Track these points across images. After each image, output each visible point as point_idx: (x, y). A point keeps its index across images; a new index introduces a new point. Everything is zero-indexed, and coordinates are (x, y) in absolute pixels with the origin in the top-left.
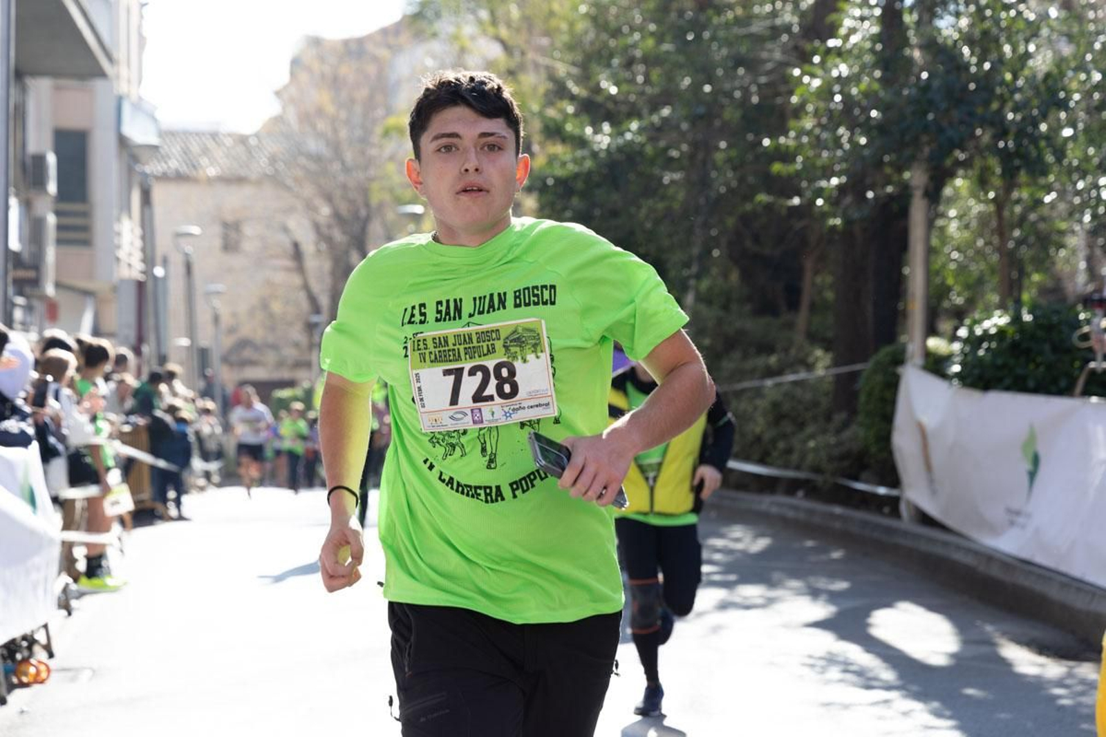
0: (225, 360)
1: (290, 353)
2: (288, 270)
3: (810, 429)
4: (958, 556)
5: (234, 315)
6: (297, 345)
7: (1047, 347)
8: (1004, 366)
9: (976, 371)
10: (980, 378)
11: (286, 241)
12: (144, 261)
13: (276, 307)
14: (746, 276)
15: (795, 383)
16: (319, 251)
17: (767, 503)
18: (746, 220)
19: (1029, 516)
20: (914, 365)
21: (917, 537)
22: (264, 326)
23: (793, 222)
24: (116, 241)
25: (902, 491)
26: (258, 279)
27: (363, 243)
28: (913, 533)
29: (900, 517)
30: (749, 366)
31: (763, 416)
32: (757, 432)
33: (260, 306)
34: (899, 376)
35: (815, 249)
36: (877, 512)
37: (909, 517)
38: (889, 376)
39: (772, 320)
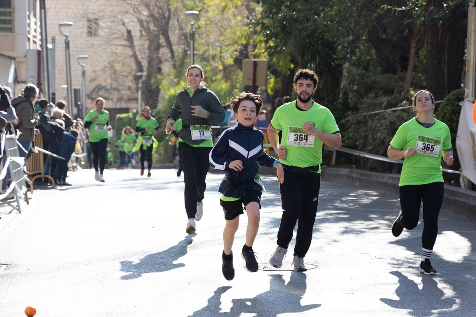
0: (89, 96)
1: (126, 93)
2: (124, 46)
5: (94, 71)
6: (129, 89)
11: (123, 30)
12: (41, 40)
13: (118, 67)
14: (379, 51)
15: (403, 110)
16: (142, 35)
17: (387, 178)
18: (379, 19)
20: (469, 101)
21: (468, 196)
22: (111, 78)
23: (405, 20)
24: (28, 29)
25: (461, 172)
26: (108, 50)
27: (167, 31)
28: (466, 194)
29: (460, 186)
30: (378, 102)
31: (385, 129)
32: (382, 138)
33: (109, 66)
34: (461, 106)
35: (417, 36)
36: (448, 183)
37: (465, 186)
38: (455, 107)
39: (392, 76)
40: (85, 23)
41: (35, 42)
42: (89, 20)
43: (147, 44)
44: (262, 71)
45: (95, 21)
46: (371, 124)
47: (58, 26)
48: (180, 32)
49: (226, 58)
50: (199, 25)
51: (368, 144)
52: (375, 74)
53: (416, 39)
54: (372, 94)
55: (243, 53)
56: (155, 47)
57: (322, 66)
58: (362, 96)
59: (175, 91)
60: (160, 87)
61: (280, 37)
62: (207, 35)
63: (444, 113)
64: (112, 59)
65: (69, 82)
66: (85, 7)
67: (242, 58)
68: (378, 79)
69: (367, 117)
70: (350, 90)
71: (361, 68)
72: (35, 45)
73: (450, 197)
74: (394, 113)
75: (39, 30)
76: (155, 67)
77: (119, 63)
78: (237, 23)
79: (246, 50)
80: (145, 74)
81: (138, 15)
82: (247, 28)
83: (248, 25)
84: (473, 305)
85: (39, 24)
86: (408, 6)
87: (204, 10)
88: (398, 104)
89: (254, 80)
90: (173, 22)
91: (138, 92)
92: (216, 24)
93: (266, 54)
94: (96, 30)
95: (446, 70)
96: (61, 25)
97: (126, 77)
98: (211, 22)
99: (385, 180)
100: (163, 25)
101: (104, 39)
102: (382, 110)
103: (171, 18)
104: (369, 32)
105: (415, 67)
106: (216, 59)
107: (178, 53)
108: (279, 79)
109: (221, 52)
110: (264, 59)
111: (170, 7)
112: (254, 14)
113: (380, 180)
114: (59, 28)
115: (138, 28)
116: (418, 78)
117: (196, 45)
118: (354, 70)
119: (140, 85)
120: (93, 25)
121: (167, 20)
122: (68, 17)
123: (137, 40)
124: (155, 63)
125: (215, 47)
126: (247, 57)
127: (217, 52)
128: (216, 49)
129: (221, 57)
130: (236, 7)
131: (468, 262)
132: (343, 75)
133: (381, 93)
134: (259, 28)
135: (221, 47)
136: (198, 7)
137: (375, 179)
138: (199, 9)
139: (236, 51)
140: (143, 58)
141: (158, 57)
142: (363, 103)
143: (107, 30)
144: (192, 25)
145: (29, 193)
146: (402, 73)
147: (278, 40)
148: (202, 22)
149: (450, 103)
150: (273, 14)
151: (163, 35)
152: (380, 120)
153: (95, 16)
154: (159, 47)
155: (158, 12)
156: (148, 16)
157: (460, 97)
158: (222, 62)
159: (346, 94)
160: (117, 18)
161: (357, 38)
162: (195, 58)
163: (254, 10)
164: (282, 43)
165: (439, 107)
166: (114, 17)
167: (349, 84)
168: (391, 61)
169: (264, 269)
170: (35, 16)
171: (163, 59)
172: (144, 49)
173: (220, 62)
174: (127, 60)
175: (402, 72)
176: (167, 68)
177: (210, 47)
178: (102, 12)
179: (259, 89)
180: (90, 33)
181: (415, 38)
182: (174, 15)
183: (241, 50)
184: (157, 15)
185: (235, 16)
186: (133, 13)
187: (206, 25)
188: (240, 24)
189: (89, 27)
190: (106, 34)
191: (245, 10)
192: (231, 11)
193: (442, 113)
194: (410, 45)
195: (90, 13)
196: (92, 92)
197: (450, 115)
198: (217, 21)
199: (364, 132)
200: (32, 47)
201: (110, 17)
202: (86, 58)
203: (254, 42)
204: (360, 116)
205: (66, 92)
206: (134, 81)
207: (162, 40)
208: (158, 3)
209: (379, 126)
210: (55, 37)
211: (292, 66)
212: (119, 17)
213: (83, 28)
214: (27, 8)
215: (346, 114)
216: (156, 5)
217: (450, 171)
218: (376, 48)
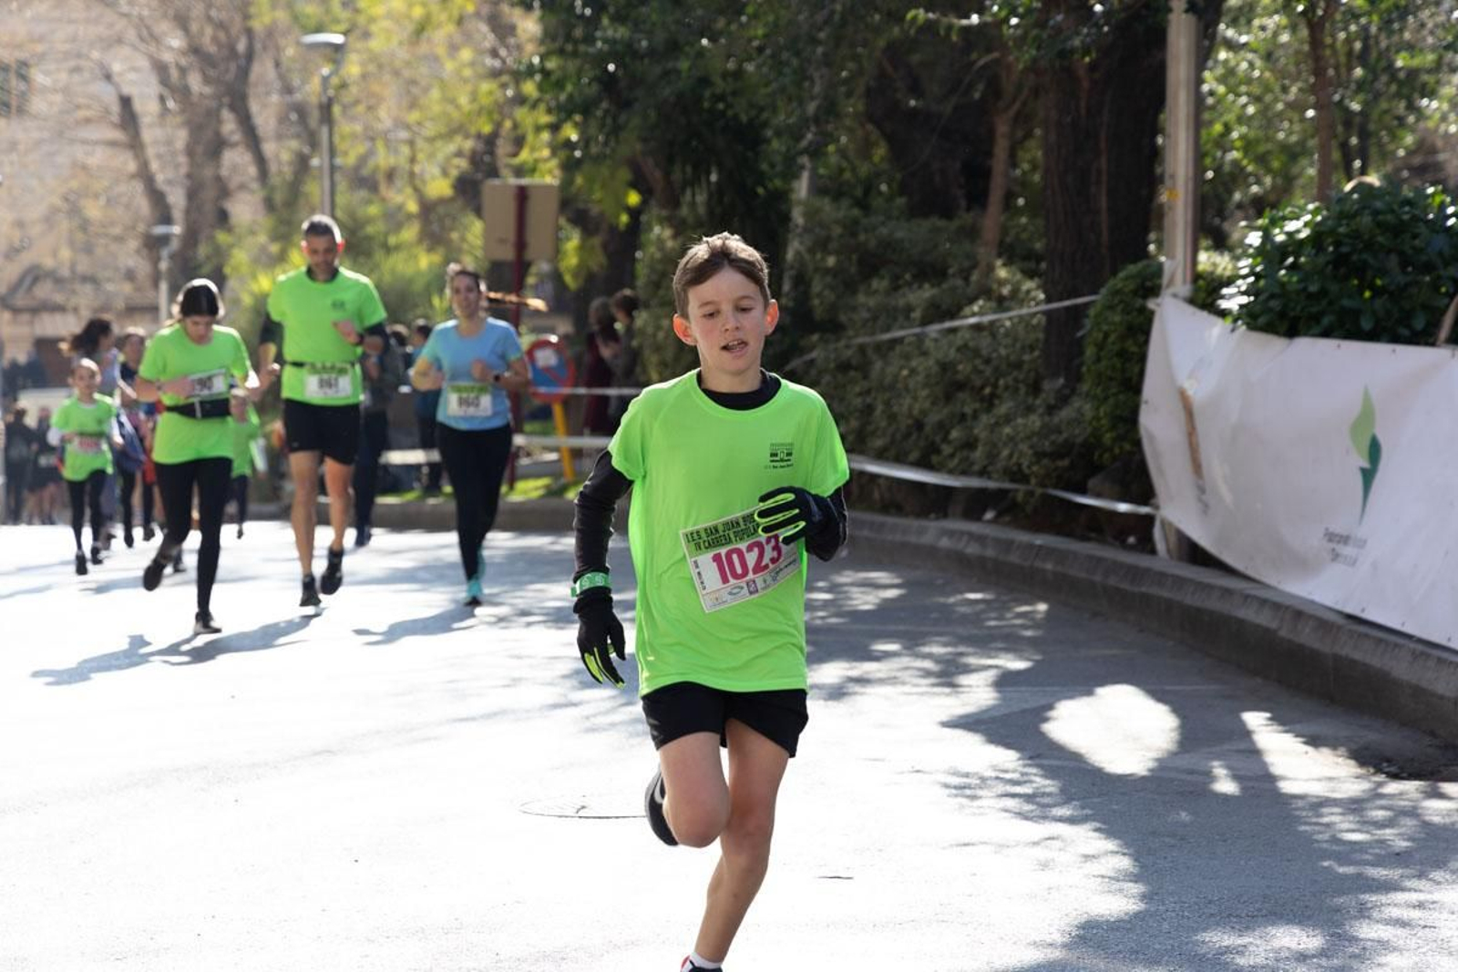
0: (5, 302)
1: (121, 291)
2: (113, 144)
3: (1003, 408)
4: (1249, 614)
5: (20, 224)
6: (130, 276)
7: (1393, 261)
8: (1323, 292)
9: (1274, 304)
10: (1282, 315)
11: (109, 96)
13: (93, 211)
14: (899, 150)
15: (977, 328)
16: (165, 111)
17: (935, 532)
18: (895, 52)
19: (1362, 544)
20: (1175, 296)
21: (1180, 582)
22: (72, 243)
23: (974, 56)
25: (1157, 507)
26: (60, 159)
27: (244, 98)
28: (1173, 576)
29: (1153, 551)
30: (901, 302)
31: (926, 385)
32: (916, 412)
33: (65, 206)
34: (1152, 313)
35: (1014, 101)
36: (1117, 543)
37: (1169, 551)
38: (1135, 313)
39: (941, 223)
43: (181, 137)
44: (543, 214)
45: (21, 70)
46: (883, 369)
48: (288, 99)
49: (427, 177)
50: (342, 78)
51: (873, 433)
52: (889, 218)
53: (1012, 112)
54: (882, 278)
55: (482, 160)
56: (207, 146)
57: (726, 199)
58: (850, 286)
60: (227, 269)
61: (599, 113)
62: (370, 108)
63: (1101, 336)
64: (74, 184)
67: (479, 176)
68: (899, 234)
69: (870, 352)
70: (816, 270)
71: (845, 202)
73: (1125, 586)
74: (951, 337)
76: (209, 208)
77: (96, 196)
78: (458, 72)
79: (491, 152)
80: (177, 229)
81: (152, 49)
82: (493, 86)
83: (495, 74)
84: (1210, 902)
86: (987, 13)
87: (357, 32)
88: (960, 308)
89: (521, 245)
90: (263, 70)
91: (156, 285)
92: (397, 73)
93: (554, 163)
94: (23, 96)
95: (1103, 202)
97: (119, 239)
98: (380, 66)
99: (927, 539)
100: (230, 76)
101: (50, 124)
102: (912, 327)
103: (256, 57)
104: (869, 93)
105: (1009, 197)
106: (399, 183)
107: (280, 163)
108: (596, 241)
109: (413, 160)
110: (548, 180)
111: (250, 23)
112: (512, 41)
113: (913, 539)
115: (153, 88)
116: (1018, 229)
117: (337, 139)
118: (827, 208)
119: (164, 265)
120: (14, 80)
121: (243, 62)
123: (151, 126)
124: (209, 194)
125: (393, 145)
126: (493, 172)
127: (399, 159)
128: (396, 152)
129: (412, 175)
130: (460, 21)
131: (1189, 778)
132: (791, 225)
133: (908, 277)
134: (530, 88)
135: (411, 143)
136: (337, 21)
137: (898, 537)
138: (343, 27)
139: (459, 154)
140: (170, 182)
141: (218, 179)
142: (854, 309)
143: (58, 98)
144: (325, 80)
146: (972, 214)
147: (594, 123)
148: (353, 69)
149: (1121, 302)
150: (576, 42)
151: (232, 108)
152: (907, 357)
153: (22, 55)
154: (218, 146)
155: (215, 39)
156: (184, 54)
157: (1148, 284)
158: (416, 190)
160: (88, 58)
161: (830, 109)
162: (338, 177)
163: (512, 29)
164: (606, 130)
165: (1087, 316)
166: (79, 56)
167: (811, 251)
168: (937, 179)
169: (581, 814)
171: (233, 184)
172: (174, 154)
173: (409, 191)
174: (122, 188)
175: (968, 209)
176: (244, 210)
177: (380, 147)
178: (41, 39)
179: (534, 270)
180: (6, 107)
181: (1009, 107)
182: (265, 48)
183: (474, 153)
184: (212, 49)
185: (453, 48)
186: (138, 43)
187: (364, 76)
188: (467, 72)
190: (55, 109)
191: (484, 28)
192: (443, 32)
193: (1095, 334)
194: (992, 131)
195: (6, 45)
196: (14, 288)
197: (1121, 338)
198: (398, 63)
199: (860, 394)
201: (67, 55)
203: (516, 126)
204: (847, 347)
206: (145, 252)
207: (229, 125)
208: (213, 13)
209: (906, 378)
211: (634, 198)
212: (95, 55)
215: (803, 343)
216: (209, 19)
217: (1123, 507)
218: (890, 139)
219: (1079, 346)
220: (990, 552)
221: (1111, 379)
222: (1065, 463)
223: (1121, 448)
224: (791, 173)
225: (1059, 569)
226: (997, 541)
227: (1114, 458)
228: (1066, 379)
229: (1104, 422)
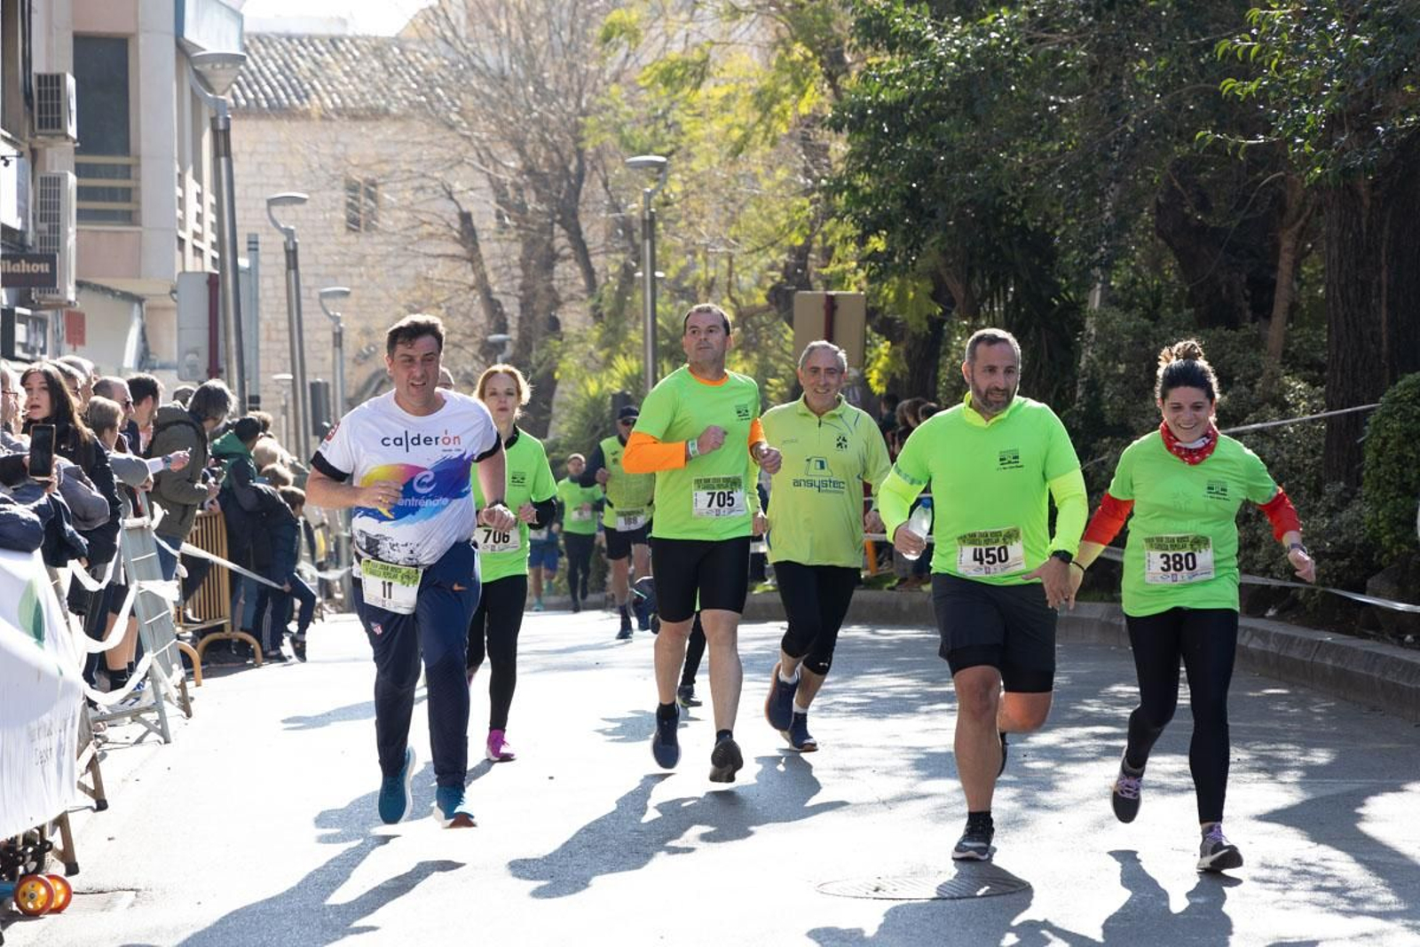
2: (453, 257)
5: (367, 332)
11: (450, 212)
12: (218, 245)
14: (1187, 262)
16: (503, 226)
23: (1260, 174)
24: (179, 213)
26: (405, 271)
27: (575, 215)
35: (1298, 217)
36: (1395, 641)
39: (1227, 333)
40: (341, 195)
41: (198, 251)
42: (352, 187)
43: (517, 250)
44: (851, 323)
45: (370, 189)
47: (264, 205)
48: (613, 215)
49: (744, 287)
50: (665, 196)
52: (1178, 328)
53: (1296, 228)
55: (794, 273)
56: (541, 260)
57: (1024, 308)
59: (601, 386)
60: (557, 375)
61: (902, 228)
62: (691, 224)
63: (1380, 441)
64: (418, 294)
65: (298, 362)
66: (340, 148)
67: (792, 288)
70: (1107, 376)
71: (1136, 313)
72: (198, 259)
73: (1402, 682)
75: (210, 217)
76: (540, 316)
77: (438, 306)
78: (774, 189)
79: (804, 267)
80: (513, 335)
81: (491, 170)
82: (806, 202)
83: (807, 192)
85: (210, 199)
86: (1273, 134)
87: (681, 153)
90: (592, 189)
92: (716, 191)
93: (862, 274)
94: (372, 213)
95: (1384, 314)
96: (272, 202)
97: (458, 346)
98: (701, 186)
100: (562, 196)
101: (394, 239)
103: (586, 178)
104: (1159, 209)
105: (1293, 308)
106: (716, 293)
107: (608, 275)
108: (901, 349)
109: (730, 272)
110: (853, 290)
111: (581, 145)
112: (824, 161)
114: (269, 210)
115: (492, 206)
116: (1301, 340)
117: (658, 252)
118: (1118, 318)
120: (363, 199)
121: (573, 181)
122: (292, 177)
123: (488, 239)
124: (540, 305)
125: (710, 258)
126: (806, 285)
127: (717, 271)
128: (716, 263)
129: (730, 285)
130: (773, 144)
132: (1085, 334)
134: (840, 201)
135: (730, 258)
136: (662, 143)
138: (666, 149)
139: (772, 267)
140: (506, 293)
141: (550, 289)
143: (404, 215)
144: (649, 196)
145: (190, 685)
146: (1257, 325)
147: (899, 237)
148: (675, 187)
149: (1400, 409)
150: (881, 161)
151: (564, 224)
153: (367, 175)
154: (551, 259)
155: (546, 159)
156: (520, 173)
158: (733, 300)
159: (1093, 387)
160: (432, 177)
161: (1123, 223)
162: (659, 287)
163: (826, 148)
164: (909, 244)
165: (1367, 424)
166: (423, 176)
167: (1101, 358)
168: (1224, 291)
169: (875, 895)
170: (198, 177)
171: (563, 296)
172: (510, 267)
173: (727, 301)
174: (461, 298)
175: (1254, 321)
176: (574, 319)
177: (700, 256)
178: (386, 161)
180: (354, 224)
181: (1293, 223)
182: (595, 168)
183: (787, 265)
184: (546, 170)
185: (770, 167)
186: (477, 164)
187: (686, 195)
188: (783, 190)
189: (350, 205)
190: (400, 226)
191: (800, 151)
192: (759, 154)
193: (1374, 440)
194: (1276, 246)
195: (357, 166)
196: (362, 391)
197: (1400, 444)
198: (717, 183)
200: (192, 264)
201: (411, 176)
202: (346, 294)
203: (825, 240)
205: (288, 392)
206: (482, 359)
207: (561, 241)
208: (547, 136)
210: (256, 235)
211: (937, 309)
212: (437, 175)
213: (334, 209)
214: (176, 155)
215: (1095, 446)
216: (543, 141)
217: (1401, 606)
218: (1179, 253)
219: (1358, 452)
220: (1272, 648)
221: (1389, 483)
222: (1346, 562)
223: (1399, 549)
224: (1085, 285)
225: (1339, 664)
226: (1281, 638)
227: (1392, 559)
228: (1346, 483)
229: (1381, 525)
